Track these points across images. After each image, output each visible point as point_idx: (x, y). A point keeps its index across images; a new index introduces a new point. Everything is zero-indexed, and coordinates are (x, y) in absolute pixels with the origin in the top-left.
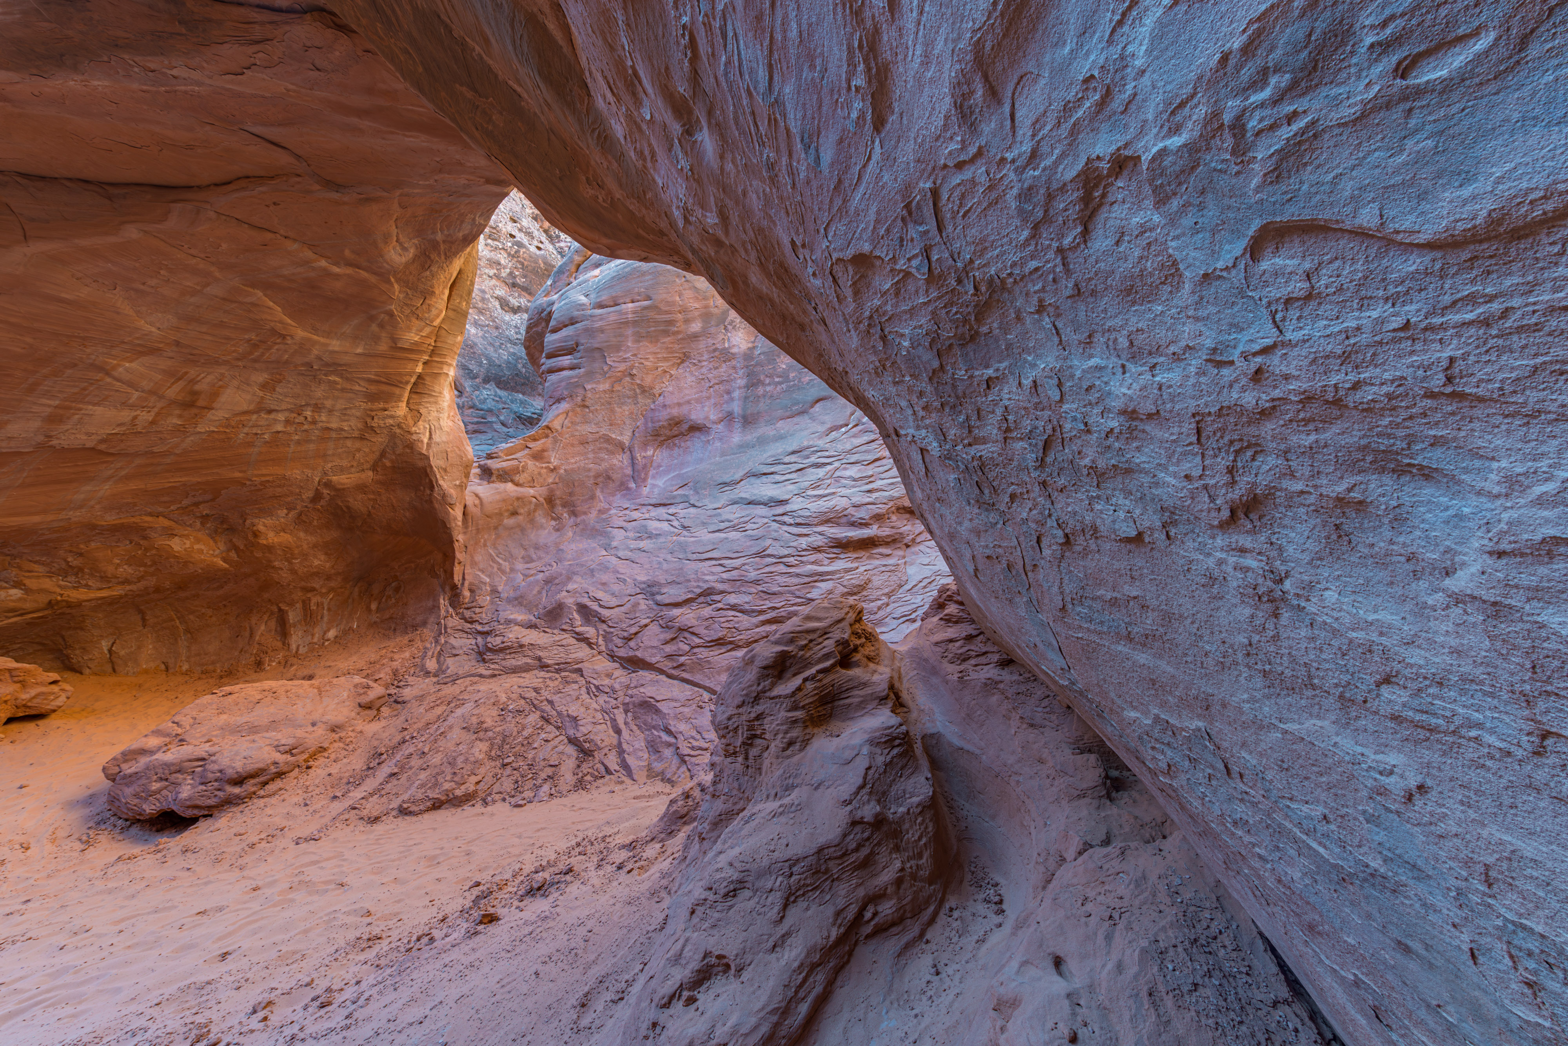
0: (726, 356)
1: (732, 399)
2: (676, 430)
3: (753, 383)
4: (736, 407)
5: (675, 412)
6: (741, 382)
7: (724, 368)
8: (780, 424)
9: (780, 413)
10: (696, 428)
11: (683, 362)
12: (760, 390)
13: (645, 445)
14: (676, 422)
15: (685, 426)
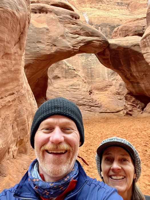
0: (63, 68)
1: (63, 75)
2: (56, 77)
3: (66, 73)
4: (64, 75)
5: (57, 75)
6: (64, 72)
7: (62, 70)
8: (70, 79)
9: (70, 77)
10: (59, 78)
11: (57, 67)
12: (67, 74)
13: (52, 79)
14: (56, 76)
15: (57, 77)
